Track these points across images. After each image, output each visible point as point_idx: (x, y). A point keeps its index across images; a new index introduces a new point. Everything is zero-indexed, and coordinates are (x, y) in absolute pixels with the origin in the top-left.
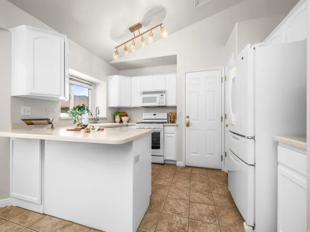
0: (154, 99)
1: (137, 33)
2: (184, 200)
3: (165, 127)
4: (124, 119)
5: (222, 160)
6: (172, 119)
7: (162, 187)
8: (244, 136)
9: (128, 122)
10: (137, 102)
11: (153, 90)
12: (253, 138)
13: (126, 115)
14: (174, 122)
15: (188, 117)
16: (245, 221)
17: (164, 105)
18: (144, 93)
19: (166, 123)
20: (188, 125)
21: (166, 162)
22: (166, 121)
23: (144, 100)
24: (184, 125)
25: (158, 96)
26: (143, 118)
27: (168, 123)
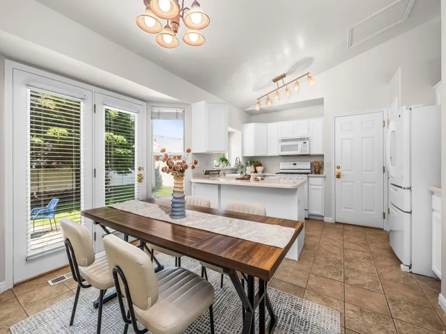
0: (295, 147)
1: (280, 82)
2: (337, 246)
3: (310, 179)
4: (259, 169)
5: (384, 218)
6: (317, 169)
7: (312, 236)
8: (401, 187)
9: (263, 172)
10: (275, 150)
11: (294, 137)
12: (410, 188)
13: (260, 165)
14: (319, 173)
15: (339, 168)
16: (402, 263)
17: (308, 153)
18: (283, 141)
19: (309, 173)
20: (338, 176)
21: (311, 217)
22: (309, 171)
23: (283, 148)
24: (333, 176)
25: (300, 144)
26: (281, 168)
27: (311, 173)
